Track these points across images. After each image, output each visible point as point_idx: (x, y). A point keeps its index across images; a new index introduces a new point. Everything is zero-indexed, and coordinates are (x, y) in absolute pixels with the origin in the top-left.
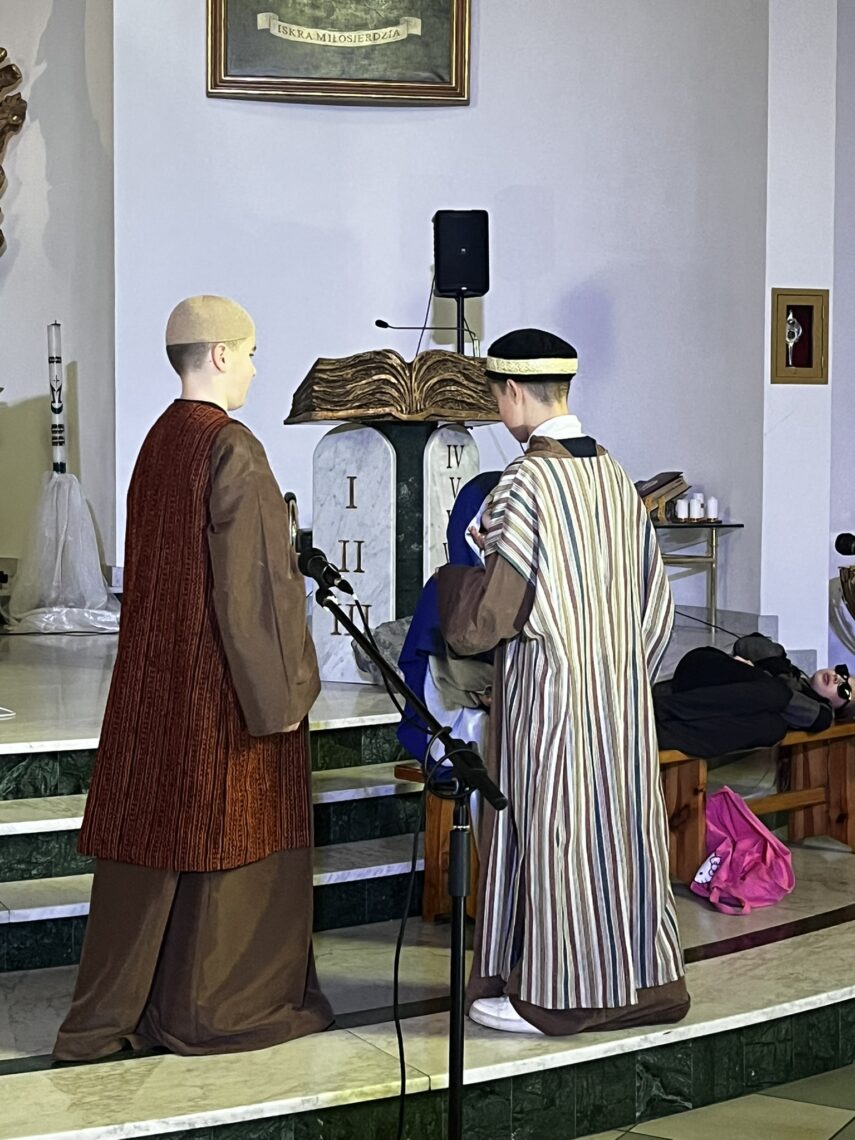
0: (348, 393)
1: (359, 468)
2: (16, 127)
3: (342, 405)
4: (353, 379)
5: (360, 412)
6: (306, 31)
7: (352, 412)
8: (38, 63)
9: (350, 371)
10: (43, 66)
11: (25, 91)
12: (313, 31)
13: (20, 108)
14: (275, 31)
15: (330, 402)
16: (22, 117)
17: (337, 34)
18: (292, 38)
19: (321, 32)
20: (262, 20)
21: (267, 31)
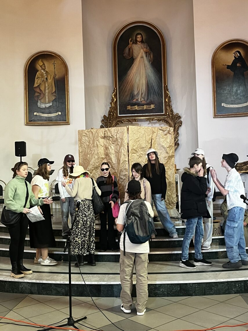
0: (243, 168)
1: (245, 181)
2: (181, 126)
3: (242, 170)
4: (244, 166)
5: (245, 171)
6: (230, 105)
7: (244, 171)
8: (184, 115)
9: (243, 165)
10: (185, 115)
11: (182, 120)
12: (232, 105)
13: (181, 123)
14: (225, 106)
15: (240, 170)
16: (182, 124)
17: (236, 105)
18: (228, 107)
19: (233, 105)
20: (223, 104)
21: (224, 106)
